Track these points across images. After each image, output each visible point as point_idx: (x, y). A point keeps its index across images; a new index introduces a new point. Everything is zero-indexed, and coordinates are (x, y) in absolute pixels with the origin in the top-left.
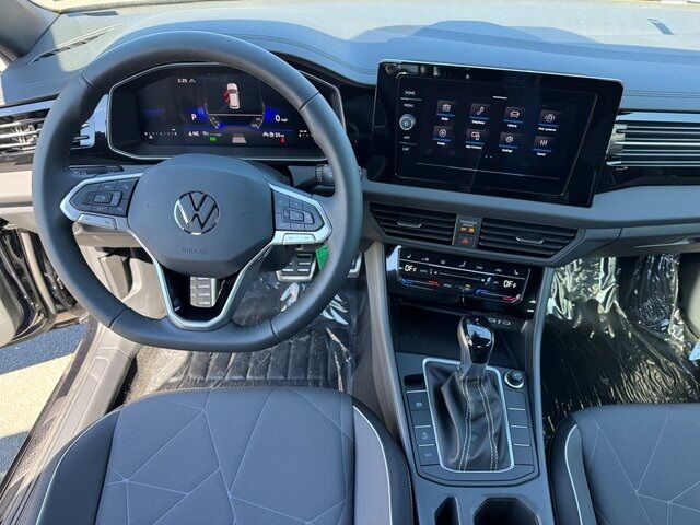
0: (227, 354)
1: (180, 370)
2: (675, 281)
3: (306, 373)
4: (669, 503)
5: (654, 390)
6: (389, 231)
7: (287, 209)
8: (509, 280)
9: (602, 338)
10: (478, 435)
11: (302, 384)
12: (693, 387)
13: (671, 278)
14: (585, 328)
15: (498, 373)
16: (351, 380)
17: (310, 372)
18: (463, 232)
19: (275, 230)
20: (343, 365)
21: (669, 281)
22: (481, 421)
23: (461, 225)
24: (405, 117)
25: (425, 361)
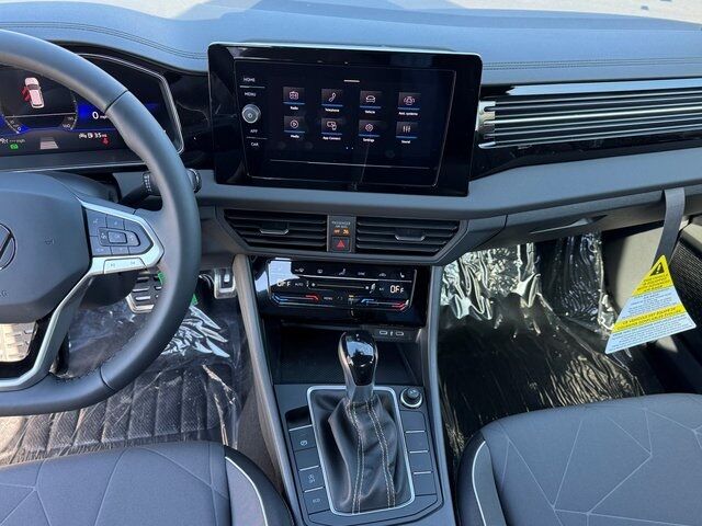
0: (74, 412)
1: (12, 442)
2: (599, 263)
3: (178, 424)
4: (588, 514)
5: (588, 391)
6: (253, 241)
7: (106, 230)
8: (395, 284)
9: (526, 336)
10: (372, 468)
11: (174, 439)
12: (629, 380)
13: (595, 259)
14: (508, 328)
15: (393, 392)
16: (236, 425)
17: (184, 423)
18: (336, 235)
19: (91, 257)
20: (226, 410)
21: (593, 263)
22: (376, 451)
23: (333, 227)
24: (247, 108)
25: (309, 391)
